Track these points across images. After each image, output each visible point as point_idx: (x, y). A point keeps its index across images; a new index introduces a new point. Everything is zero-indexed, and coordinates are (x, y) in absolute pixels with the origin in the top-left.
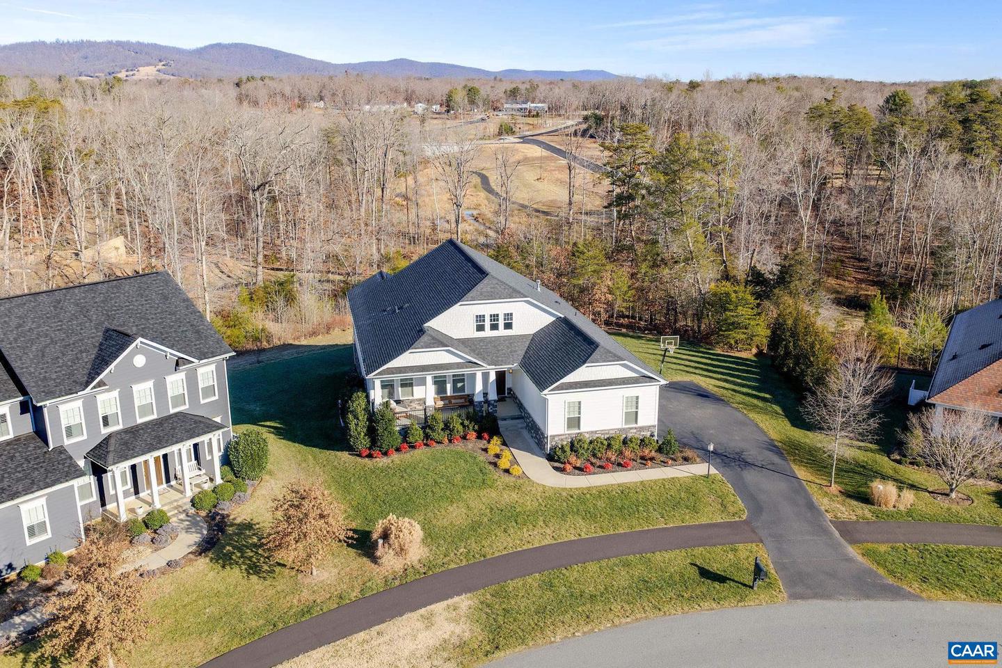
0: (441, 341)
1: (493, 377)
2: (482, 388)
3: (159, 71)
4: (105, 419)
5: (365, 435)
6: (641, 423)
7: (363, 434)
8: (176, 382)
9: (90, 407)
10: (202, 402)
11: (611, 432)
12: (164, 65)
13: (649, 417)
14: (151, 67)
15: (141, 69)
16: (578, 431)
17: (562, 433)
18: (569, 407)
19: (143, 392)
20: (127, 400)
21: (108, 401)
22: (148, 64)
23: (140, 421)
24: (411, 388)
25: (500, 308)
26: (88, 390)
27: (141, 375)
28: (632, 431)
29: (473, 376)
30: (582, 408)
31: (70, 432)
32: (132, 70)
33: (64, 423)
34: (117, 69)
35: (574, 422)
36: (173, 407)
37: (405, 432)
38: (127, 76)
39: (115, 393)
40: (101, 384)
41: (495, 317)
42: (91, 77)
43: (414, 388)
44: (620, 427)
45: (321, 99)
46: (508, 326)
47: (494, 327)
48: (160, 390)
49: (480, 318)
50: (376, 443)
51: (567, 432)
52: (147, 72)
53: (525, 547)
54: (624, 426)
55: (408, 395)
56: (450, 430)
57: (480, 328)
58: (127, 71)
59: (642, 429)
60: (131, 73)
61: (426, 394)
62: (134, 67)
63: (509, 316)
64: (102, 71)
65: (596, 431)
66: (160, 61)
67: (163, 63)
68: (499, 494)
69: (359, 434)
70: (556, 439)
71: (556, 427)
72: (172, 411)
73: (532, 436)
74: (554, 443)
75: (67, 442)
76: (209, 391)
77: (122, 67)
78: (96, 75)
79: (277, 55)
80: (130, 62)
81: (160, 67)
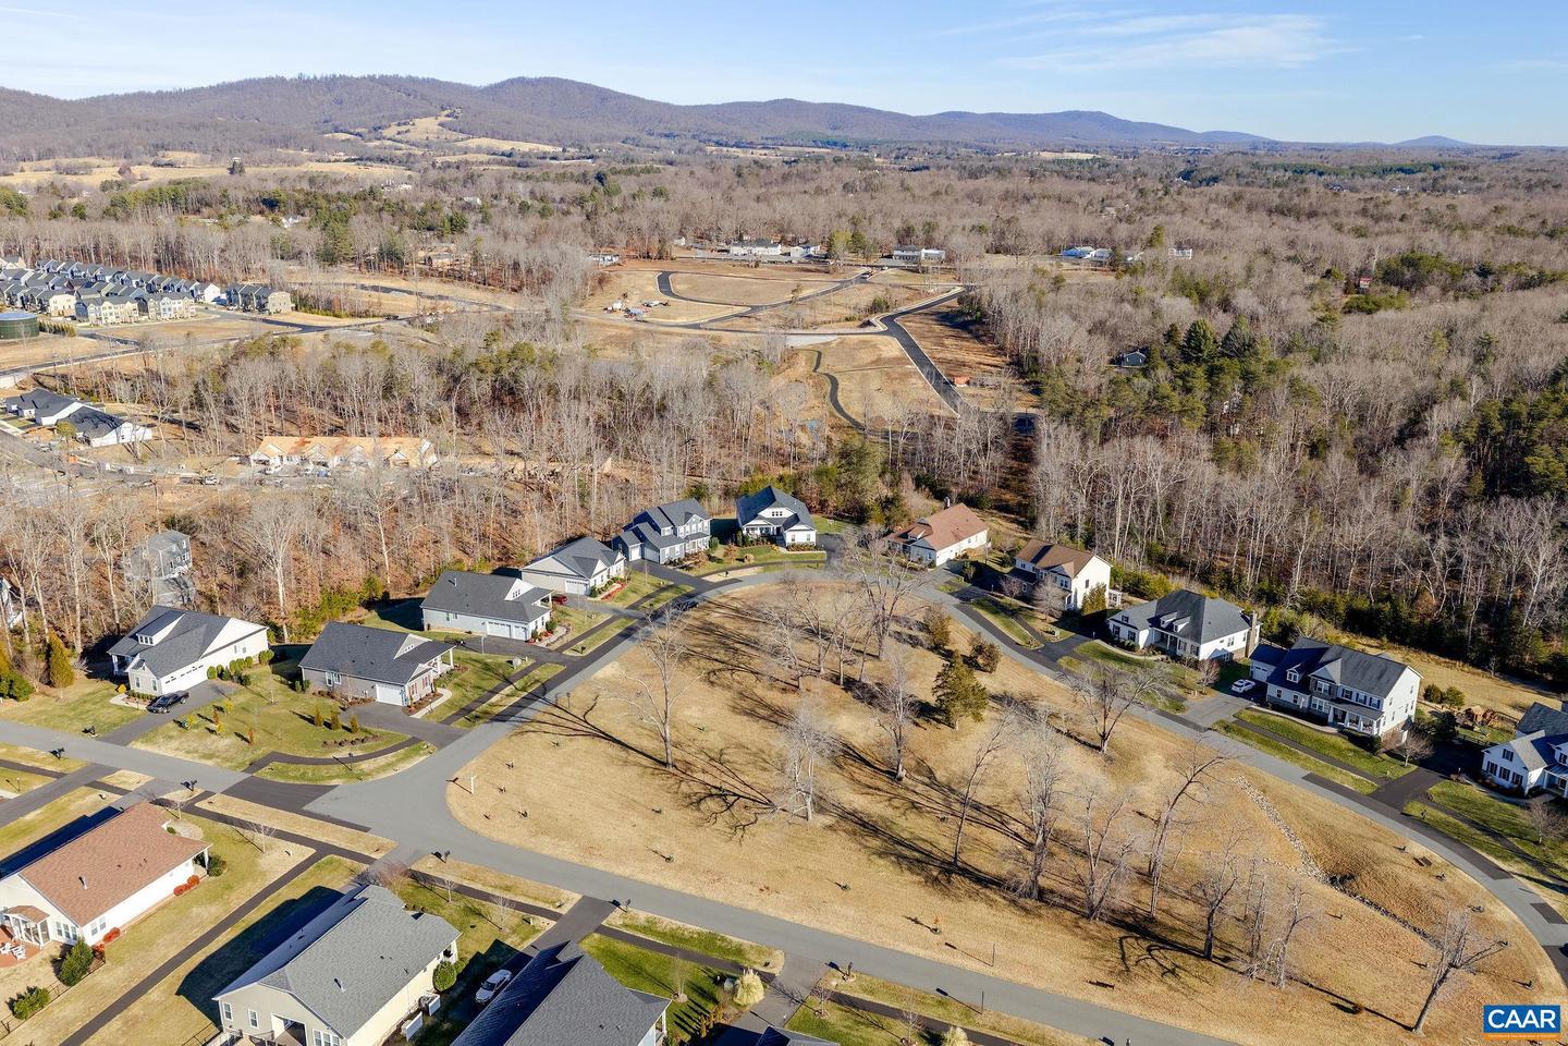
0: (762, 518)
1: (775, 528)
2: (772, 531)
3: (441, 125)
12: (448, 116)
13: (813, 539)
14: (430, 119)
15: (417, 121)
16: (795, 542)
17: (791, 542)
18: (793, 536)
22: (426, 115)
24: (753, 530)
25: (779, 510)
29: (770, 528)
30: (796, 536)
32: (405, 124)
34: (384, 123)
37: (751, 541)
41: (777, 512)
42: (351, 133)
46: (780, 515)
47: (777, 515)
50: (744, 544)
52: (425, 127)
56: (763, 541)
57: (773, 515)
58: (399, 125)
60: (404, 128)
61: (758, 532)
62: (406, 119)
63: (780, 512)
64: (364, 125)
65: (799, 542)
66: (443, 109)
67: (446, 112)
68: (772, 553)
69: (740, 541)
71: (788, 540)
73: (782, 543)
74: (789, 545)
77: (391, 118)
78: (357, 130)
79: (603, 96)
80: (401, 112)
81: (442, 119)
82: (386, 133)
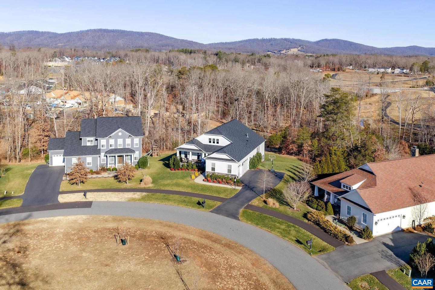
3: (298, 50)
4: (111, 145)
8: (128, 141)
9: (108, 142)
10: (134, 147)
11: (224, 174)
12: (301, 48)
14: (296, 49)
15: (291, 49)
16: (214, 172)
18: (212, 164)
19: (120, 141)
20: (116, 142)
21: (112, 142)
23: (118, 148)
26: (107, 138)
27: (120, 137)
28: (229, 175)
31: (103, 146)
32: (288, 50)
33: (102, 144)
34: (282, 49)
35: (213, 169)
36: (127, 146)
38: (286, 52)
39: (114, 140)
40: (110, 137)
42: (272, 52)
44: (226, 173)
45: (351, 65)
46: (218, 143)
47: (214, 142)
48: (124, 142)
49: (210, 139)
51: (211, 171)
52: (294, 51)
57: (210, 142)
58: (286, 50)
59: (233, 175)
60: (287, 51)
62: (289, 49)
63: (218, 140)
64: (276, 50)
65: (219, 173)
66: (300, 46)
70: (208, 173)
71: (208, 169)
72: (127, 147)
75: (102, 148)
76: (137, 144)
77: (285, 48)
78: (274, 51)
79: (351, 44)
80: (288, 47)
81: (299, 49)
82: (282, 52)
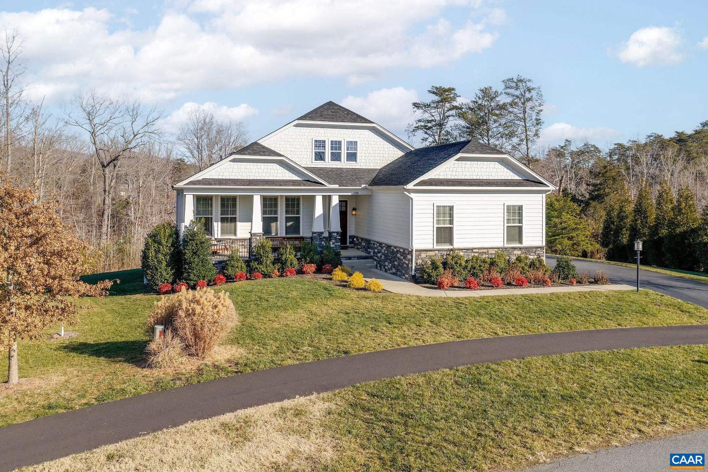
1: (335, 201)
2: (322, 212)
5: (167, 266)
6: (527, 242)
7: (164, 263)
13: (535, 235)
16: (451, 247)
17: (430, 247)
18: (438, 214)
24: (233, 224)
25: (342, 134)
28: (515, 252)
29: (313, 198)
30: (455, 216)
35: (445, 234)
37: (222, 266)
41: (336, 145)
43: (239, 224)
44: (500, 245)
46: (352, 157)
47: (336, 157)
49: (320, 144)
50: (182, 273)
51: (436, 247)
53: (412, 343)
54: (506, 245)
55: (230, 233)
56: (282, 263)
57: (320, 156)
63: (353, 144)
65: (472, 249)
69: (160, 262)
70: (424, 254)
74: (420, 261)
